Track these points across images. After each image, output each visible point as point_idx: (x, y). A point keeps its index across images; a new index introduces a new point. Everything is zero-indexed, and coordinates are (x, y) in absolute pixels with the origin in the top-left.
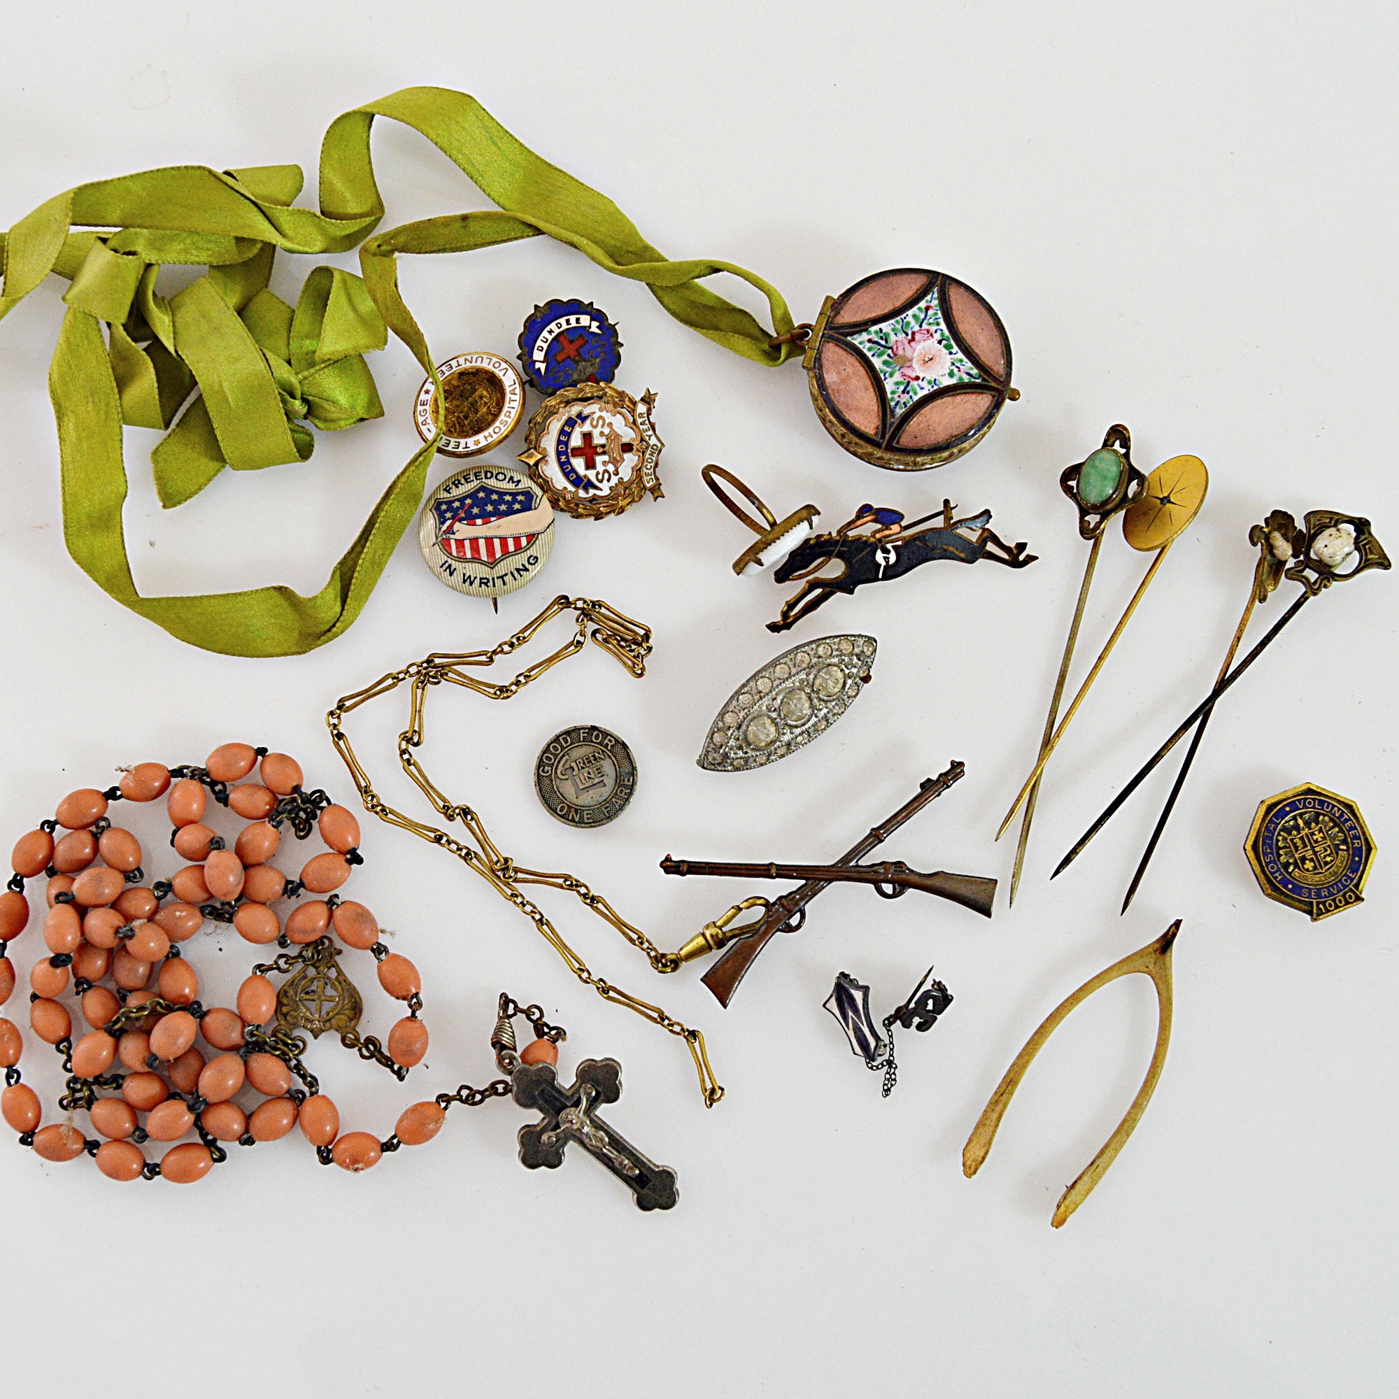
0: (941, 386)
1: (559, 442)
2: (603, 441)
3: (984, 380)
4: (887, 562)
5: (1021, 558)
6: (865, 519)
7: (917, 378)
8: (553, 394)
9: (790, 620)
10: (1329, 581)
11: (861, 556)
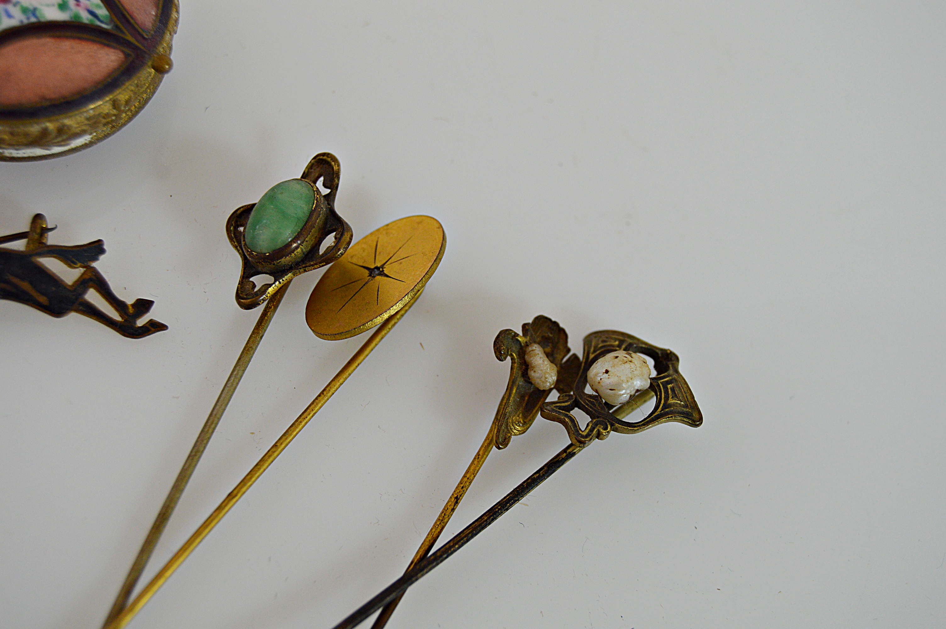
0: (42, 20)
10: (606, 429)
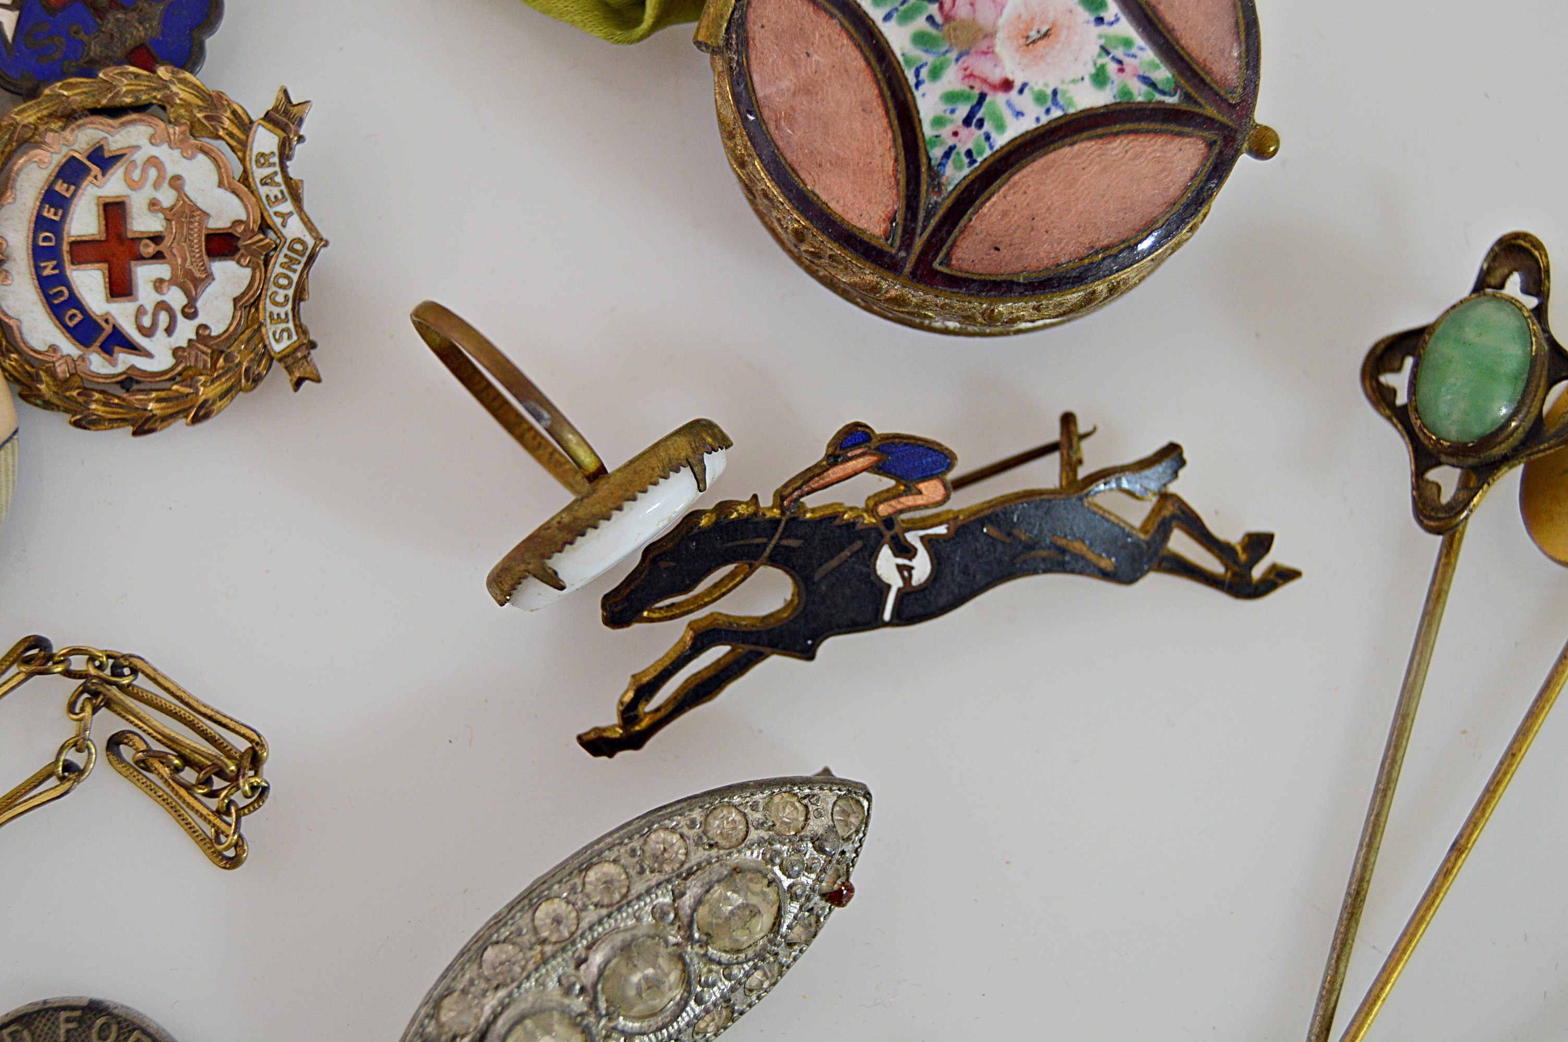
0: (1071, 111)
1: (40, 223)
2: (155, 224)
3: (1187, 97)
4: (907, 580)
5: (1257, 572)
6: (851, 465)
7: (1007, 85)
8: (32, 94)
9: (645, 723)
11: (834, 563)
